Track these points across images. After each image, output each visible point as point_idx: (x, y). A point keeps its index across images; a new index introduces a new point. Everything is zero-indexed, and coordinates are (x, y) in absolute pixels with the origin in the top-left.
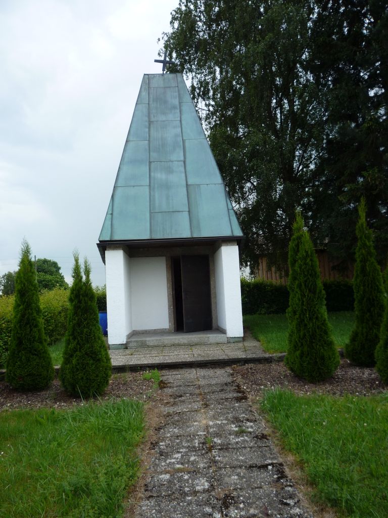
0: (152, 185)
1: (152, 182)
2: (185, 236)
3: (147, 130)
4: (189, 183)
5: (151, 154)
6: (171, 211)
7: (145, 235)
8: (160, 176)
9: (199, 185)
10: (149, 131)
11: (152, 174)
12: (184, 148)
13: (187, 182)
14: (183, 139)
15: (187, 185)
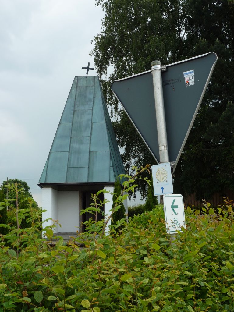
1: (71, 149)
3: (72, 116)
5: (73, 132)
6: (79, 167)
7: (63, 181)
9: (96, 152)
11: (71, 145)
12: (92, 128)
13: (90, 150)
14: (92, 123)
15: (90, 151)
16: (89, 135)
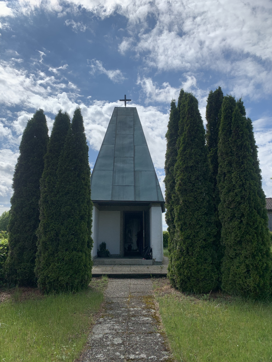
0: (114, 170)
1: (115, 168)
2: (131, 200)
3: (114, 139)
4: (136, 170)
5: (115, 152)
6: (124, 185)
7: (109, 199)
8: (120, 165)
9: (141, 171)
10: (115, 139)
11: (115, 164)
12: (134, 150)
13: (134, 169)
14: (134, 145)
15: (134, 171)
16: (133, 156)
